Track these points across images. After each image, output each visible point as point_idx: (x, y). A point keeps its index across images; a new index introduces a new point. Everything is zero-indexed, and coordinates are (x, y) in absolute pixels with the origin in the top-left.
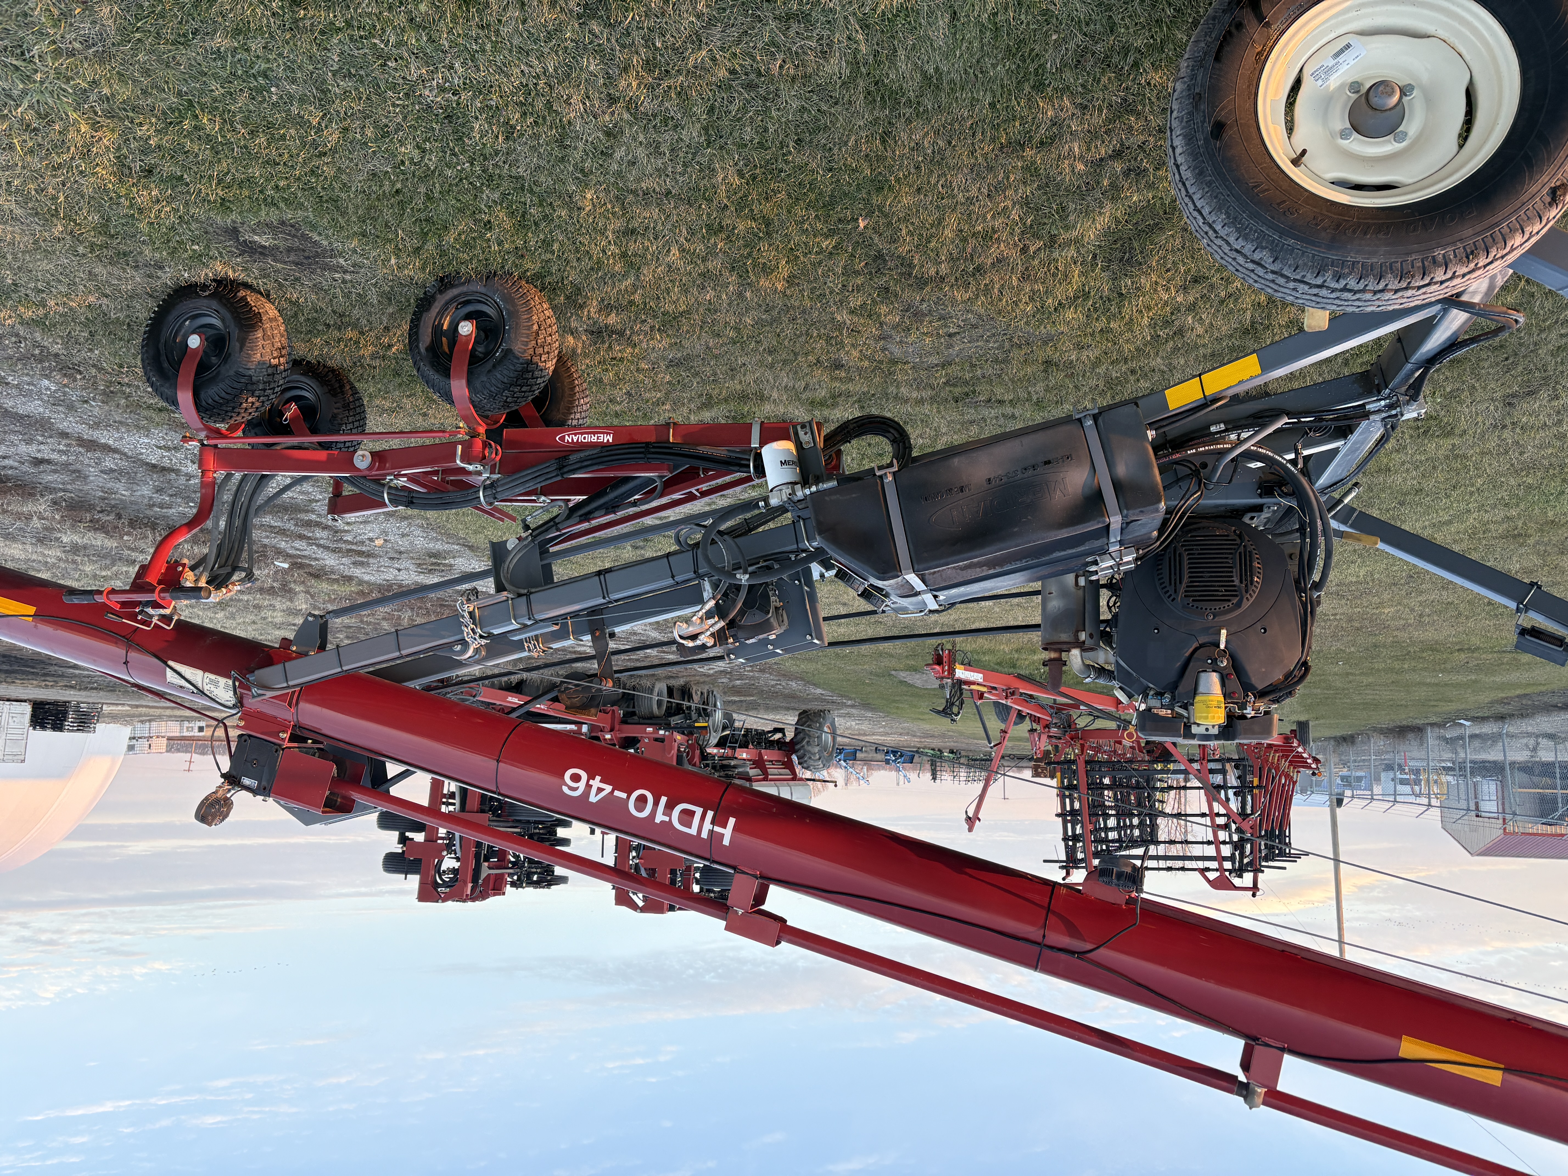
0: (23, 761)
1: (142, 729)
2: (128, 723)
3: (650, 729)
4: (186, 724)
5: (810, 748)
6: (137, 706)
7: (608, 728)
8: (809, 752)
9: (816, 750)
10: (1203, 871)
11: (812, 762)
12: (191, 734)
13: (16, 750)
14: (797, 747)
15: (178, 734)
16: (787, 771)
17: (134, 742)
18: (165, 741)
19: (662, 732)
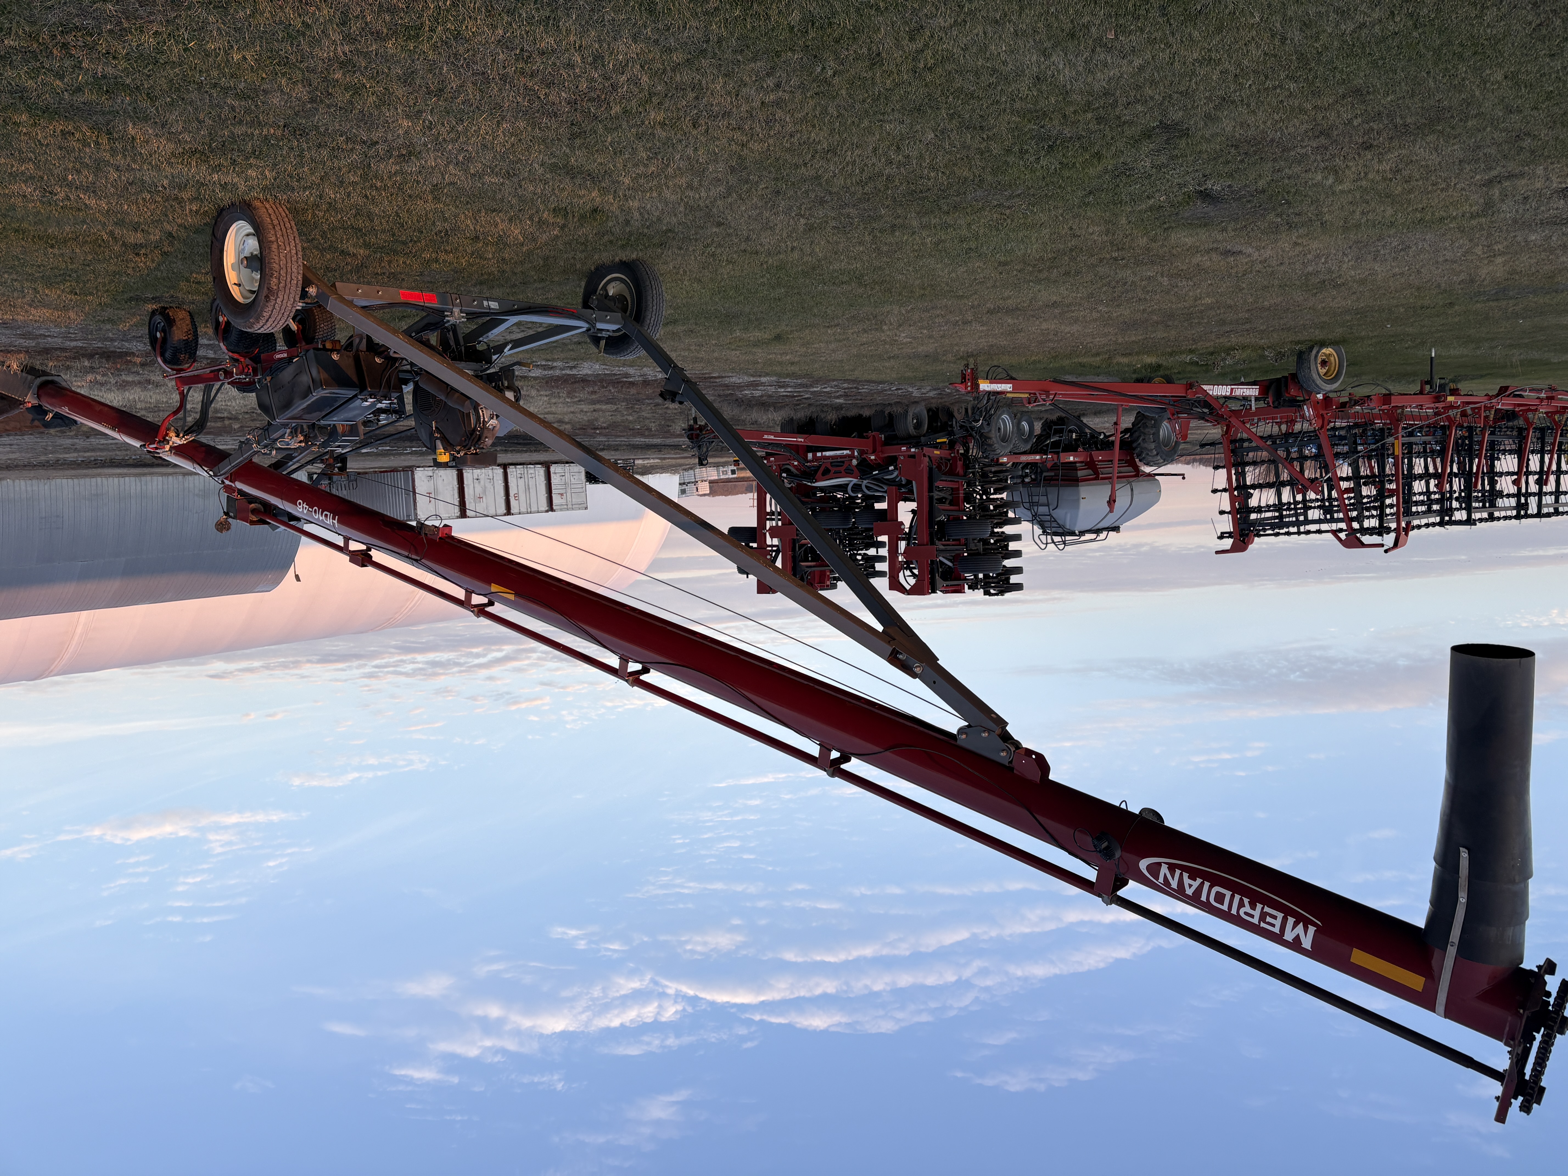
0: (586, 508)
1: (689, 476)
2: (675, 472)
3: (904, 448)
4: (721, 469)
5: (1146, 445)
6: (665, 459)
7: (870, 451)
8: (1146, 449)
9: (1153, 446)
10: (1335, 533)
11: (1150, 459)
12: (727, 477)
13: (579, 500)
14: (1134, 445)
15: (716, 478)
16: (1131, 469)
17: (684, 487)
18: (707, 484)
19: (913, 450)
